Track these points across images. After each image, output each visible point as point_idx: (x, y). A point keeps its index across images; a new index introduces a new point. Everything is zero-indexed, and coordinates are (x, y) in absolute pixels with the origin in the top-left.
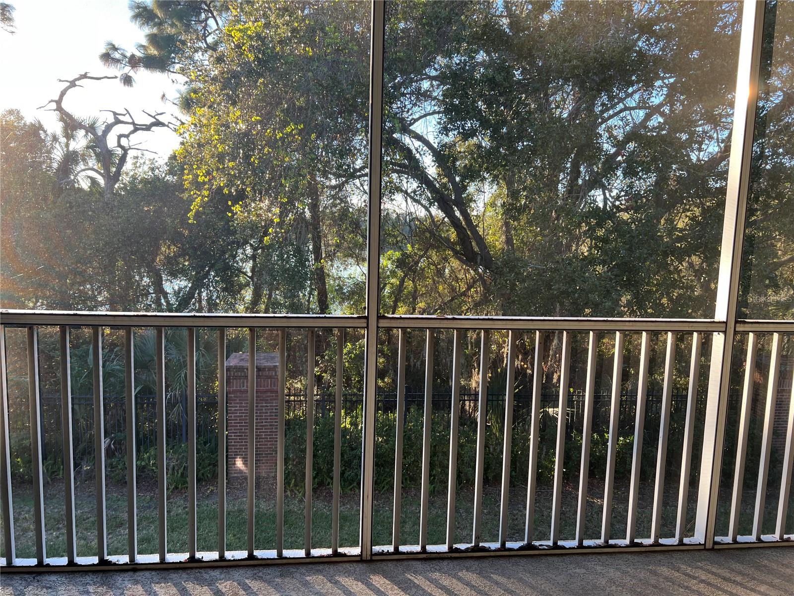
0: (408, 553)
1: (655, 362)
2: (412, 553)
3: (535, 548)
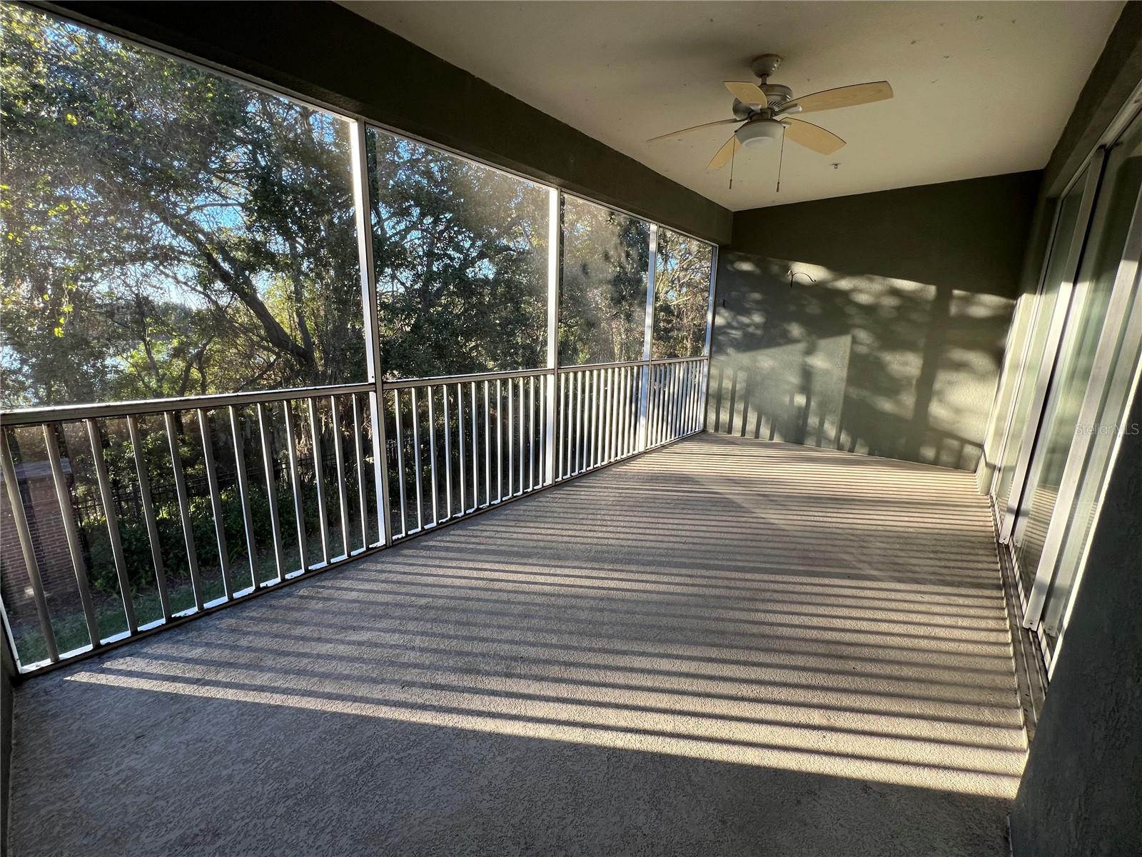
2: (416, 533)
3: (481, 509)
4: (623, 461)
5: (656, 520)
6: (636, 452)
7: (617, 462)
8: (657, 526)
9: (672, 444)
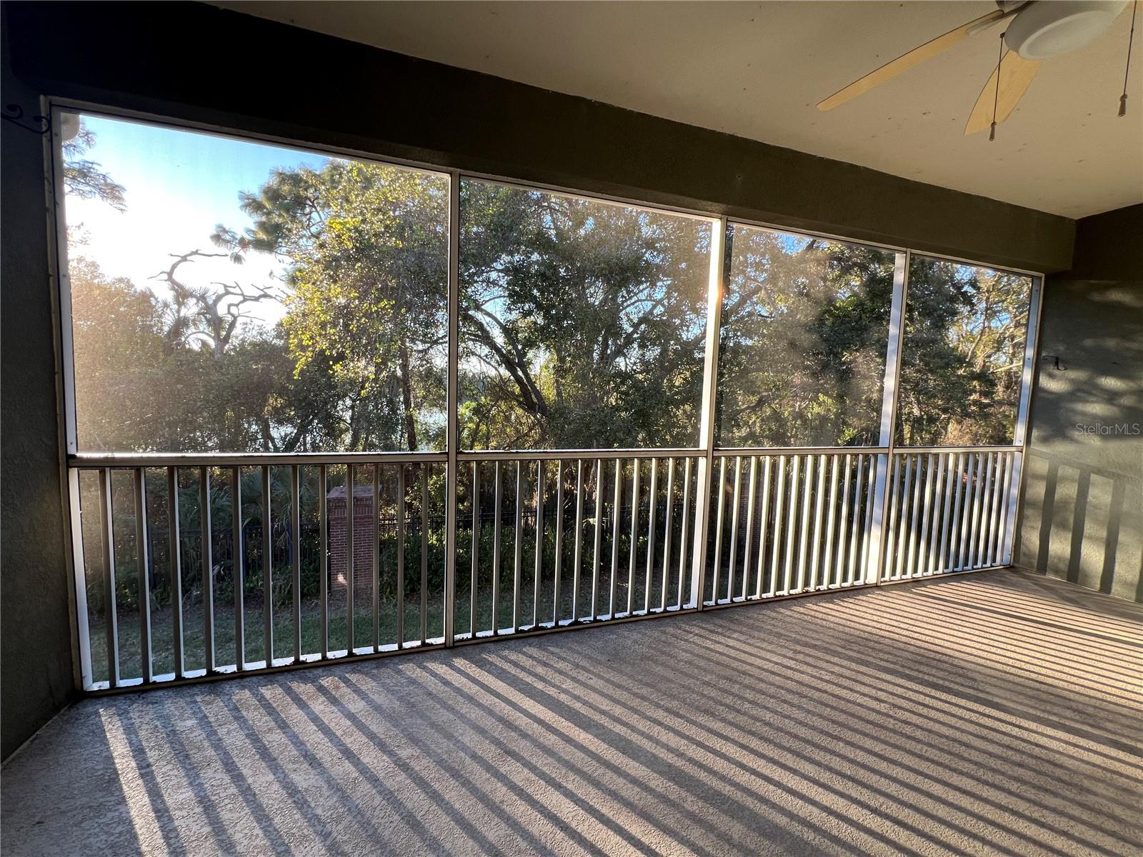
0: (483, 638)
1: (661, 482)
3: (581, 623)
4: (830, 595)
5: (836, 730)
6: (860, 582)
7: (819, 595)
8: (832, 744)
9: (936, 580)
